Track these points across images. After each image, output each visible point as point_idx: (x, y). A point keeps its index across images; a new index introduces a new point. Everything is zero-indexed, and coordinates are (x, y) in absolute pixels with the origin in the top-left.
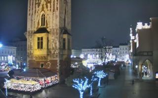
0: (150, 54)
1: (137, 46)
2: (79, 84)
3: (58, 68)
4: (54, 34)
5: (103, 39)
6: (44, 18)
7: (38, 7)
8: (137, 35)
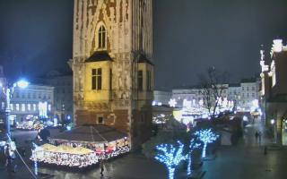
1: (274, 83)
2: (167, 154)
3: (129, 124)
4: (121, 62)
5: (210, 71)
6: (104, 34)
7: (93, 14)
8: (273, 63)
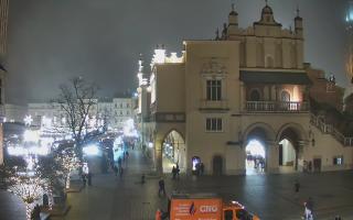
0: (179, 118)
5: (76, 81)
8: (153, 76)
